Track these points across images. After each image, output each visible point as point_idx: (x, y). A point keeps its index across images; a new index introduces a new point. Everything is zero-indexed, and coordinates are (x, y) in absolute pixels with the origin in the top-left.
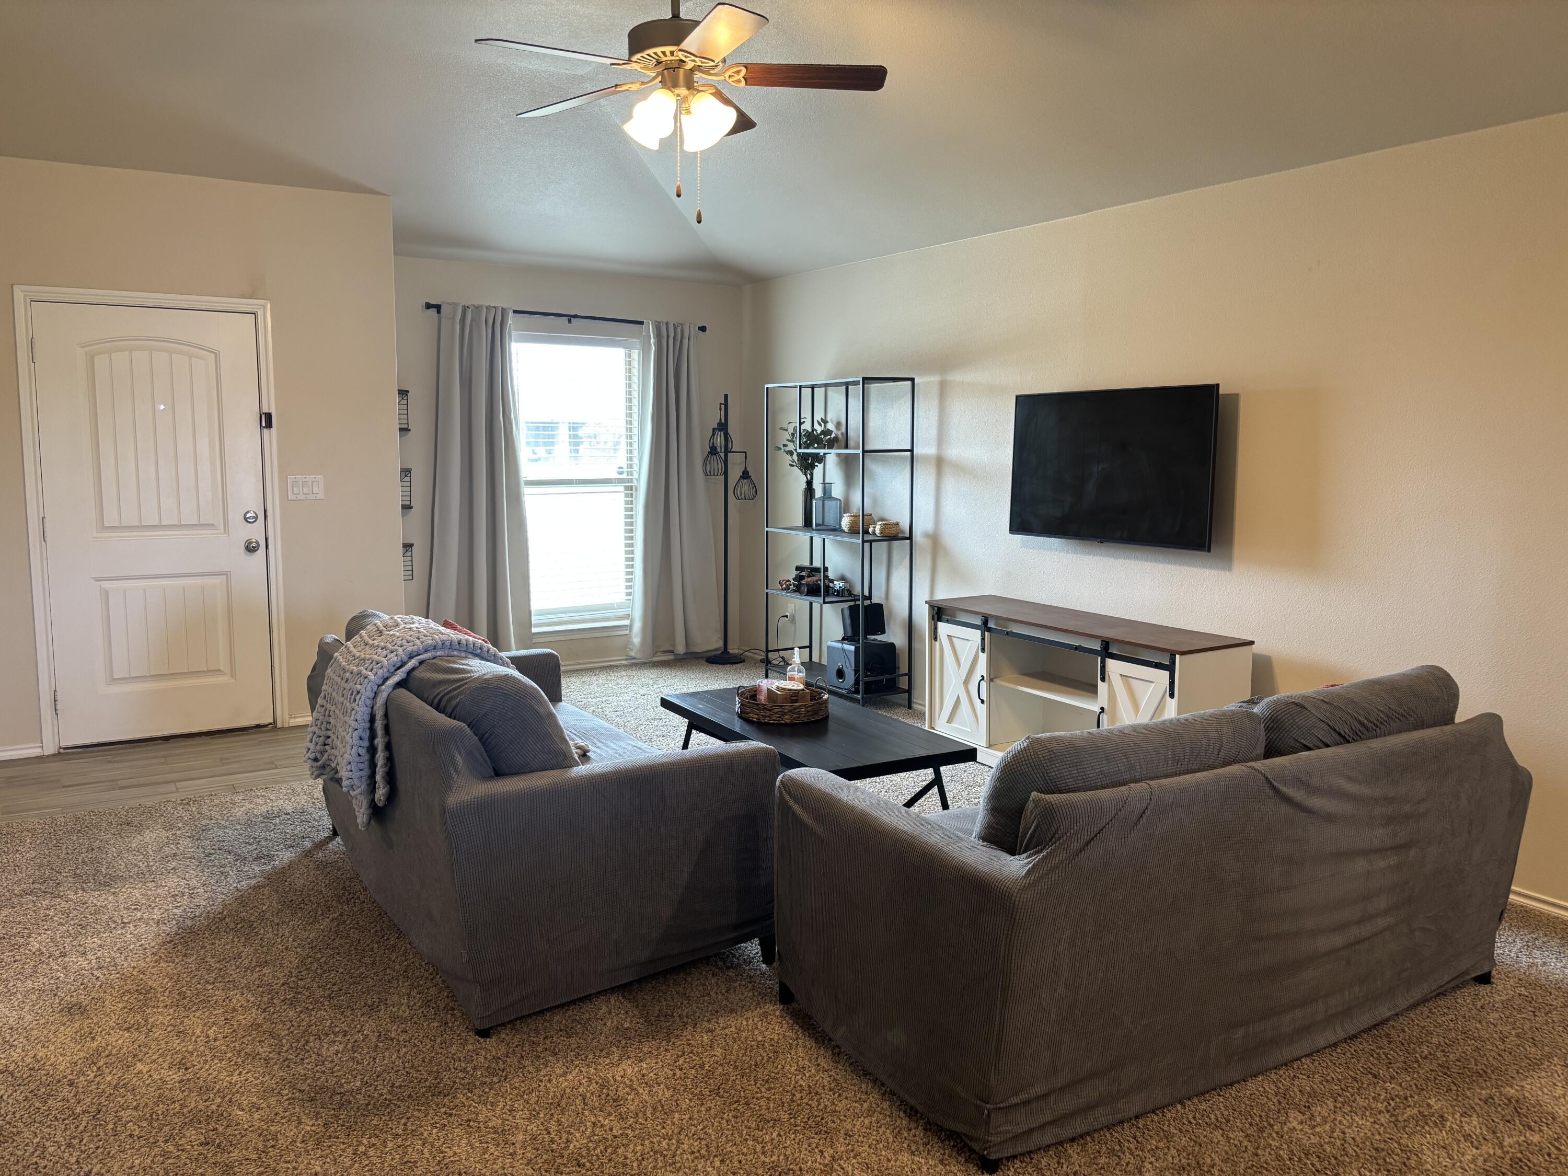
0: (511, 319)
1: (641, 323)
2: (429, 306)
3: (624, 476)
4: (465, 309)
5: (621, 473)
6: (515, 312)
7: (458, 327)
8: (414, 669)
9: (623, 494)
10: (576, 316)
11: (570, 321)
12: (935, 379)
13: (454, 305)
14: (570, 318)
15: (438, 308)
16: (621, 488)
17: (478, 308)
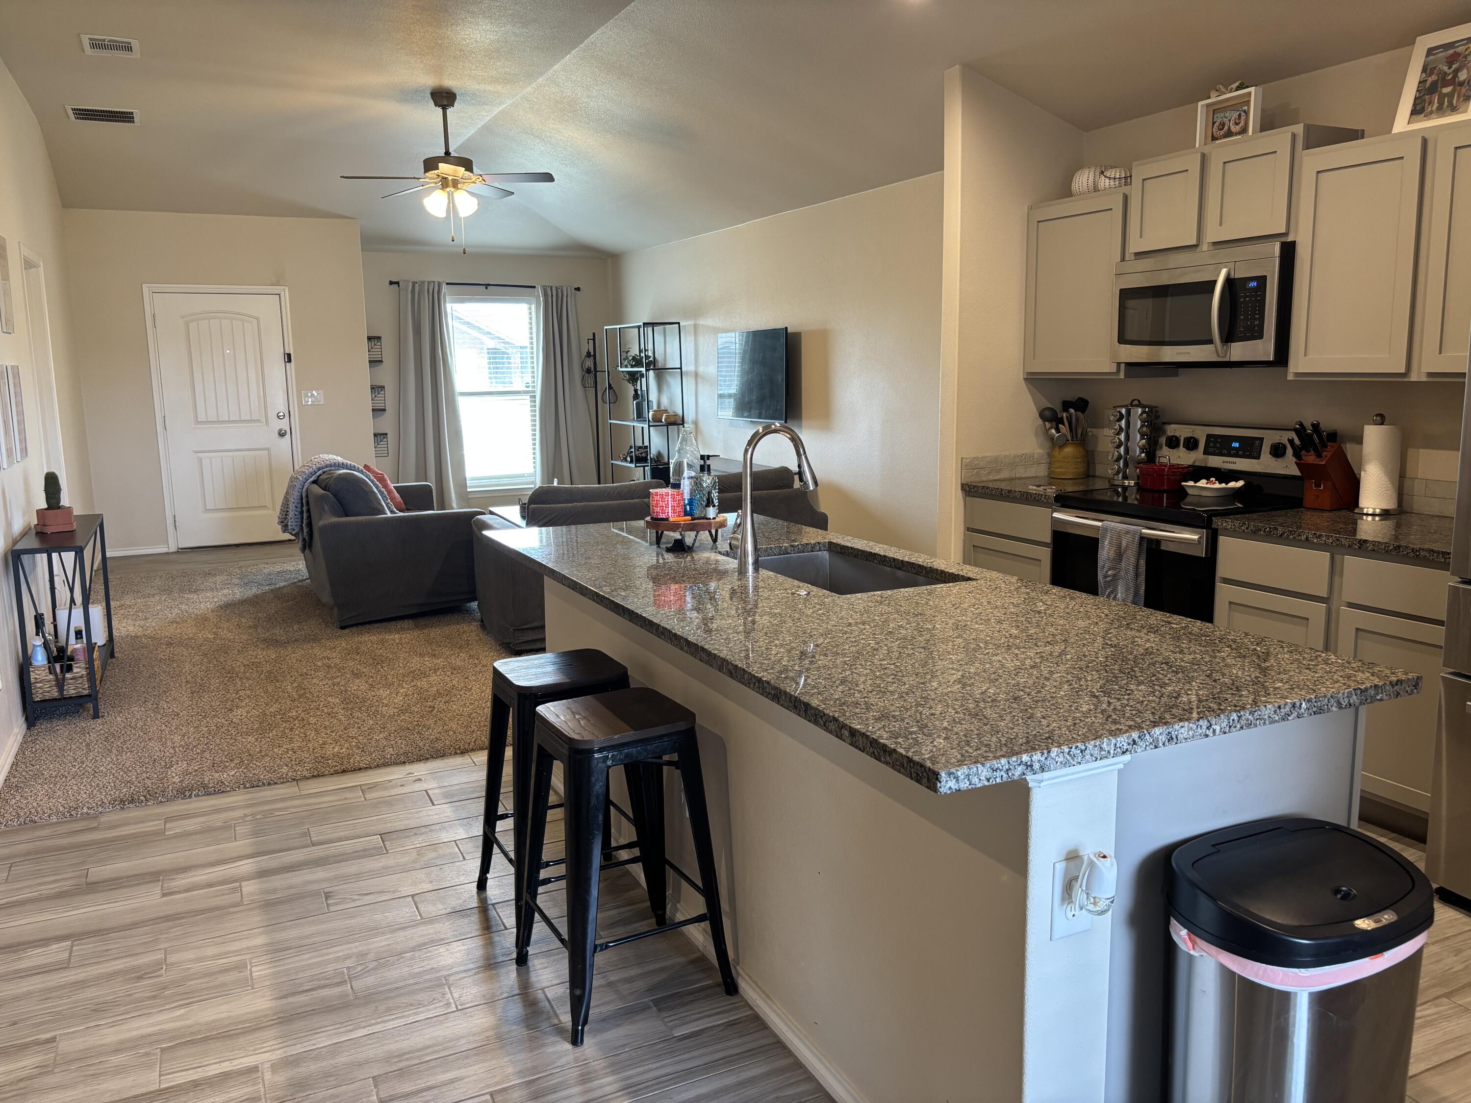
0: (444, 286)
1: (534, 287)
2: (391, 283)
3: (530, 389)
4: (414, 283)
5: (528, 387)
6: (447, 284)
7: (410, 296)
8: (320, 475)
9: (529, 401)
10: (489, 285)
11: (486, 288)
12: (691, 322)
13: (407, 281)
14: (487, 286)
15: (397, 283)
16: (528, 397)
17: (423, 282)
